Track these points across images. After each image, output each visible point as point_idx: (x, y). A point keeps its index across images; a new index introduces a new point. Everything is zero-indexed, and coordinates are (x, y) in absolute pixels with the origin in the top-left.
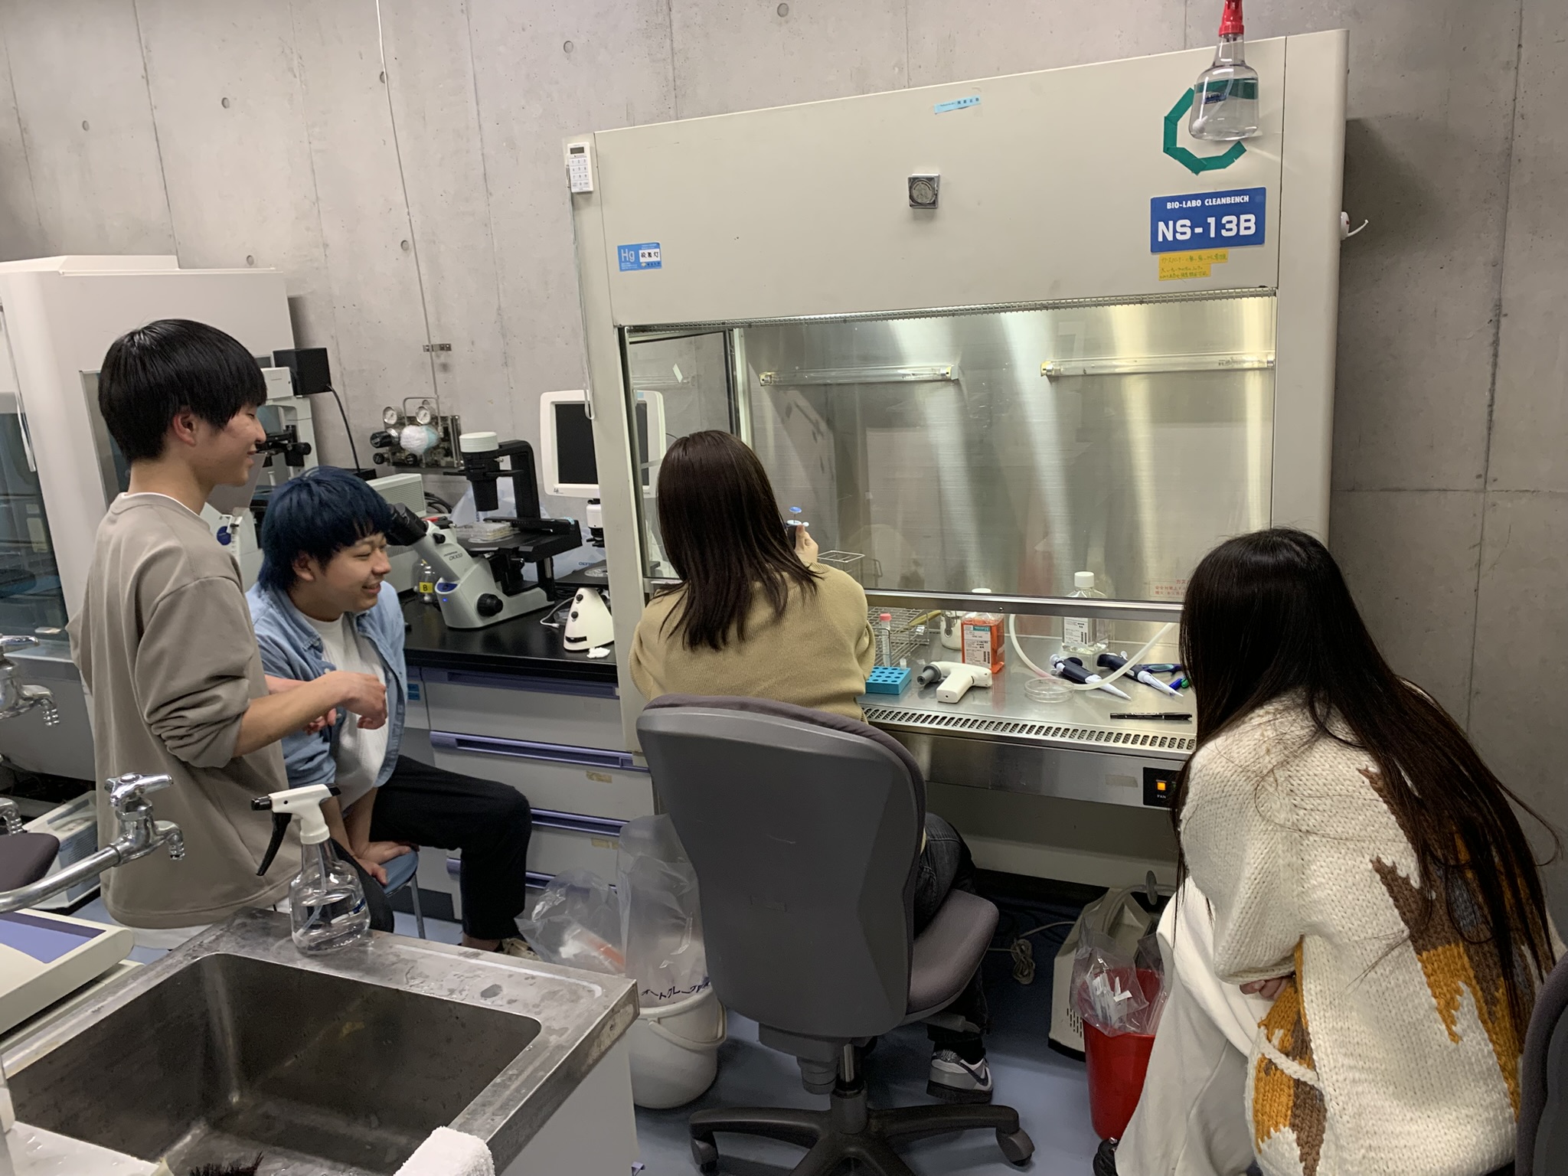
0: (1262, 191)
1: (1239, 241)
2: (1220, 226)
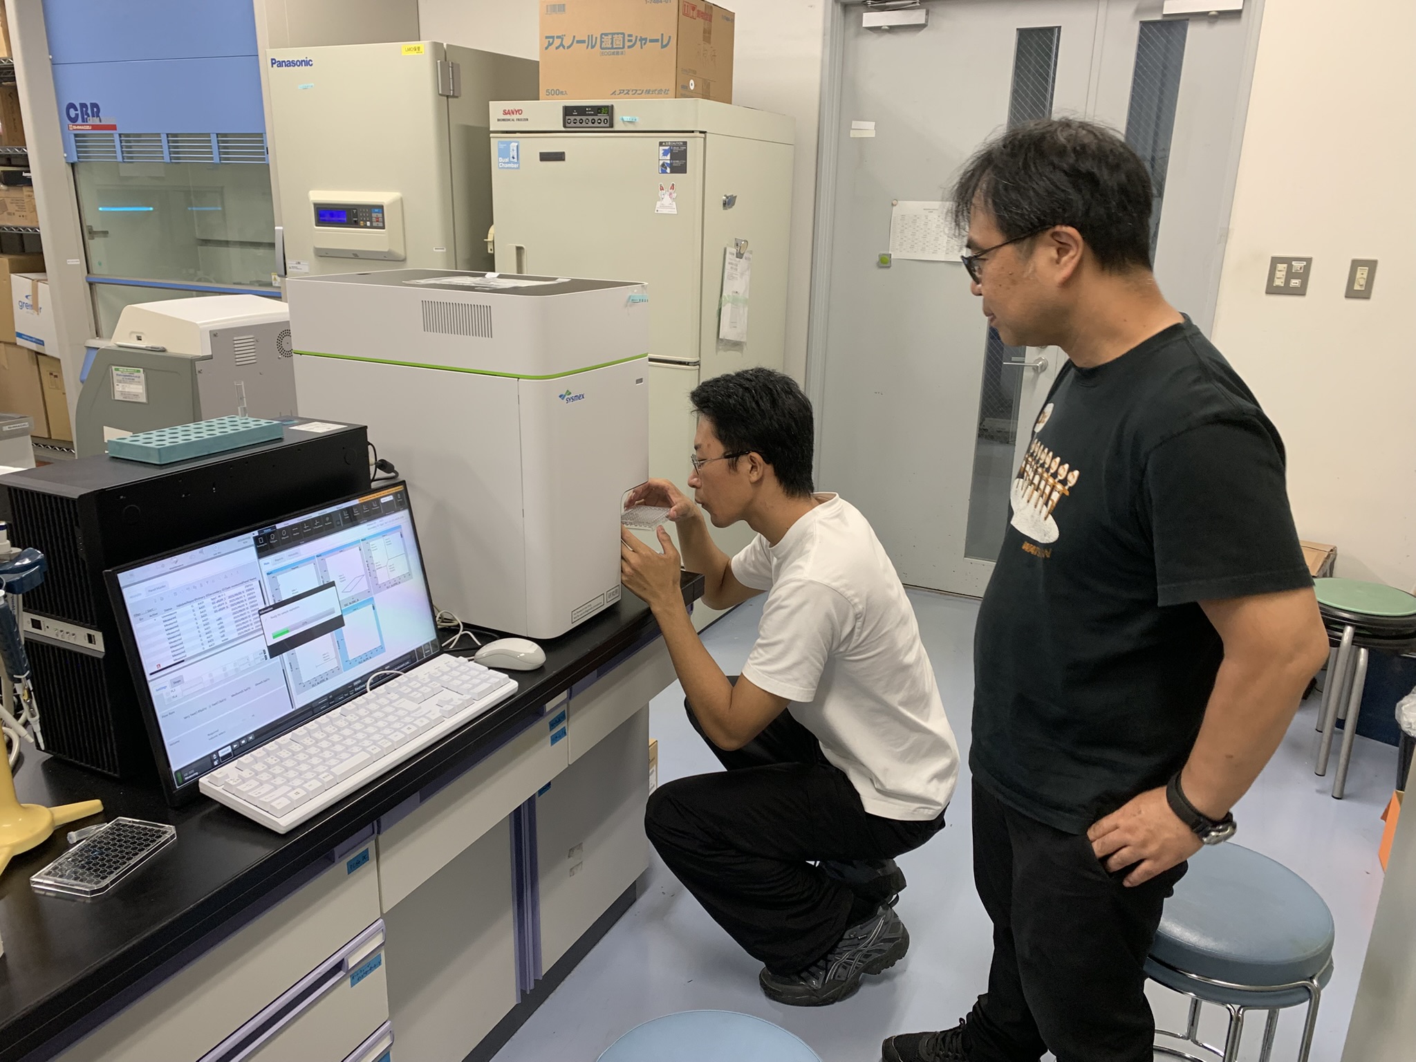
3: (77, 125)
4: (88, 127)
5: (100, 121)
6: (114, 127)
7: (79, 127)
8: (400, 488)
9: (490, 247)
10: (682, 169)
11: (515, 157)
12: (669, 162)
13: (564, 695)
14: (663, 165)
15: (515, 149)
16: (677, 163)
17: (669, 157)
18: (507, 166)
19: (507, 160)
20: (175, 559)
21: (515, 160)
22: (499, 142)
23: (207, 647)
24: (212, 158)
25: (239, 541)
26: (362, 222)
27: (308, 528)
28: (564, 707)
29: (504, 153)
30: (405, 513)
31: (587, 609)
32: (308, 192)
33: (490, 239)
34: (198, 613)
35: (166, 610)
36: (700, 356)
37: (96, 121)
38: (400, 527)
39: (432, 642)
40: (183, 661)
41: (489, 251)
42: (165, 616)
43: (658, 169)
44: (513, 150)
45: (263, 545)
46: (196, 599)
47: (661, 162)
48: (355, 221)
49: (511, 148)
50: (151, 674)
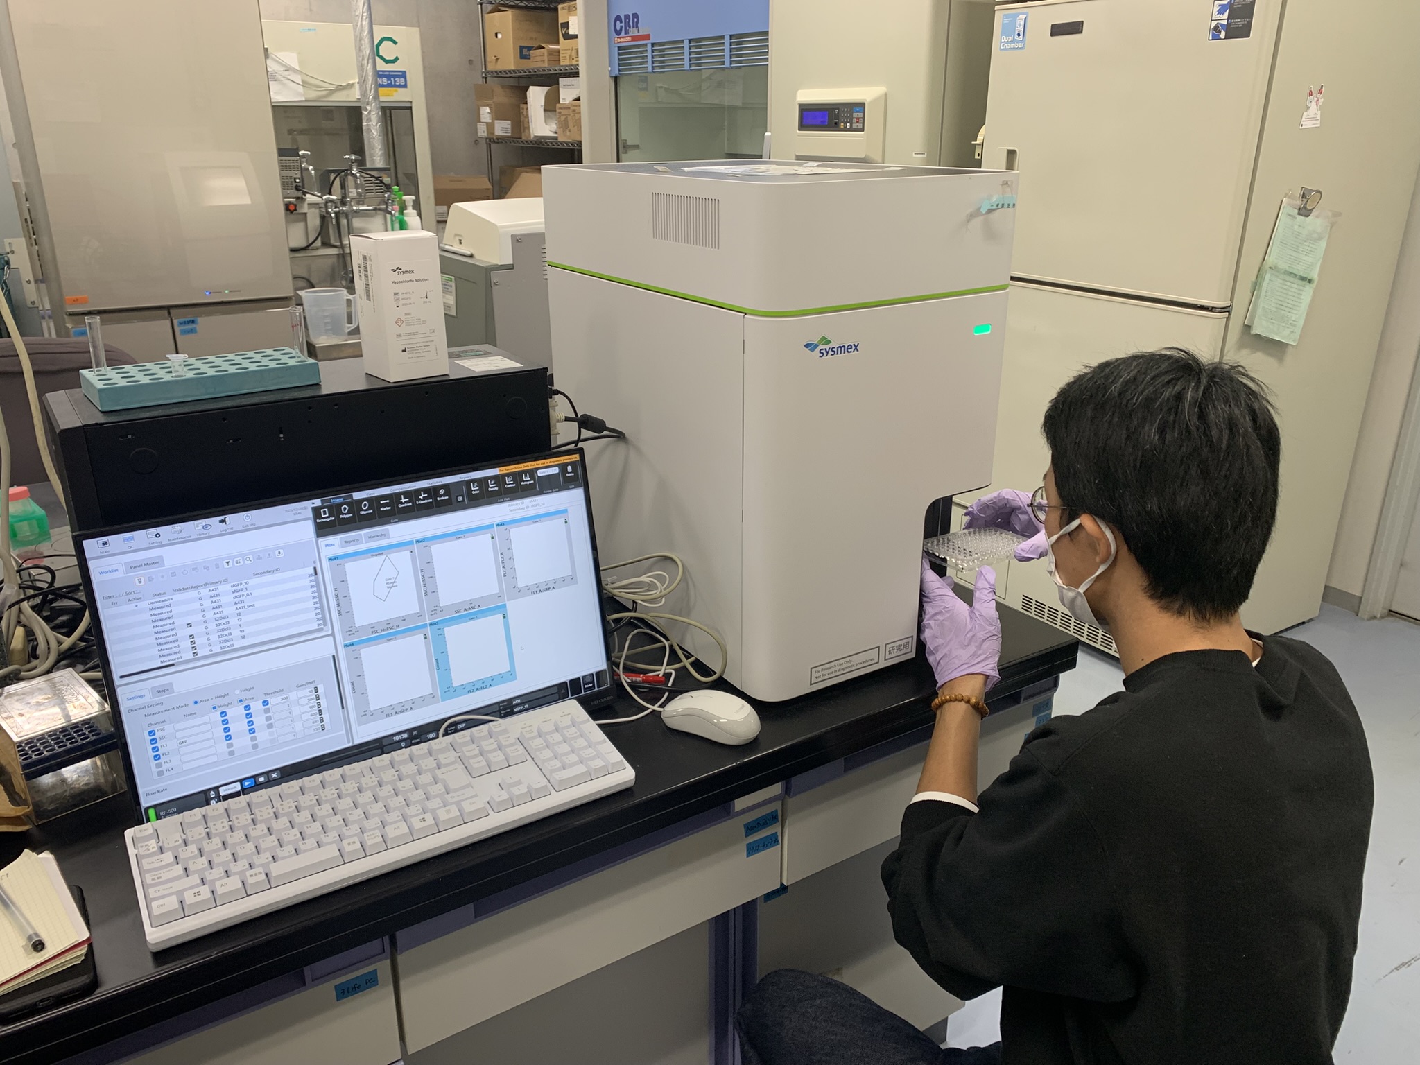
0: (405, 72)
1: (400, 86)
2: (395, 81)
3: (620, 38)
4: (629, 39)
5: (638, 32)
6: (647, 37)
7: (622, 40)
8: (576, 457)
9: (978, 151)
10: (1244, 32)
11: (1021, 34)
12: (1225, 22)
13: (776, 789)
14: (1216, 28)
15: (1022, 23)
16: (1237, 22)
17: (1226, 15)
18: (1010, 46)
19: (1010, 39)
20: (179, 528)
21: (1021, 37)
22: (1004, 15)
23: (217, 649)
24: (723, 63)
25: (286, 511)
26: (842, 124)
27: (406, 502)
28: (777, 806)
29: (1008, 30)
30: (580, 492)
31: (842, 667)
32: (797, 90)
33: (979, 140)
34: (207, 603)
35: (155, 595)
36: (1232, 299)
37: (633, 32)
38: (566, 511)
39: (598, 673)
40: (173, 665)
41: (976, 157)
42: (152, 603)
43: (1207, 32)
44: (1020, 25)
45: (328, 520)
46: (206, 584)
47: (1214, 24)
48: (836, 123)
49: (1018, 22)
50: (121, 677)
